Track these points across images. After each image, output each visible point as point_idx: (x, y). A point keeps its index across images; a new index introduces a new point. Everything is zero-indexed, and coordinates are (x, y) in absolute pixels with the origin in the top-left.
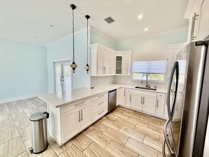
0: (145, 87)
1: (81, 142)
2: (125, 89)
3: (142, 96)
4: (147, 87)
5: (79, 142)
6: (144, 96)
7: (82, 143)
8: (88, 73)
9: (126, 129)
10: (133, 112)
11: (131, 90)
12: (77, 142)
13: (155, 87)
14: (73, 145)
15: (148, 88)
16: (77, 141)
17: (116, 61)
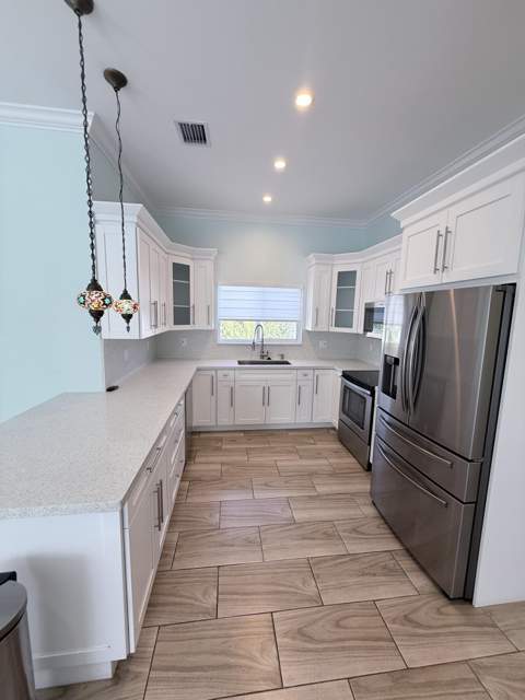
0: (258, 359)
1: (181, 596)
2: (214, 373)
3: (264, 384)
4: (262, 357)
5: (175, 604)
6: (269, 384)
7: (189, 598)
8: (128, 328)
9: (266, 485)
10: (242, 434)
11: (231, 373)
12: (167, 608)
13: (282, 356)
14: (162, 629)
15: (265, 360)
16: (164, 604)
17: (174, 278)
